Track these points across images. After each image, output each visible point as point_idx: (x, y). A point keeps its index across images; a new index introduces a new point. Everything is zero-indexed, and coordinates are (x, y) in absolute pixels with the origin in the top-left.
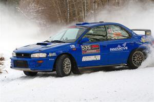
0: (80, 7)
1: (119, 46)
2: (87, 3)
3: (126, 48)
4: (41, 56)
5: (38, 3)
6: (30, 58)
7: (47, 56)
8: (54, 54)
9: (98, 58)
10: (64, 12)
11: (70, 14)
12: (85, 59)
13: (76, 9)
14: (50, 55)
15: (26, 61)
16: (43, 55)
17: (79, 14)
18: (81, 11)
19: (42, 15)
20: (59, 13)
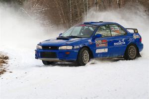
0: (82, 8)
1: (120, 41)
2: (89, 4)
3: (124, 43)
4: (68, 48)
5: (41, 4)
6: (58, 50)
7: (73, 49)
8: (78, 47)
9: (106, 50)
10: (67, 13)
11: (72, 15)
12: (98, 51)
13: (78, 10)
14: (75, 47)
15: (55, 53)
16: (70, 48)
17: (81, 15)
18: (83, 12)
19: (45, 15)
20: (62, 14)
